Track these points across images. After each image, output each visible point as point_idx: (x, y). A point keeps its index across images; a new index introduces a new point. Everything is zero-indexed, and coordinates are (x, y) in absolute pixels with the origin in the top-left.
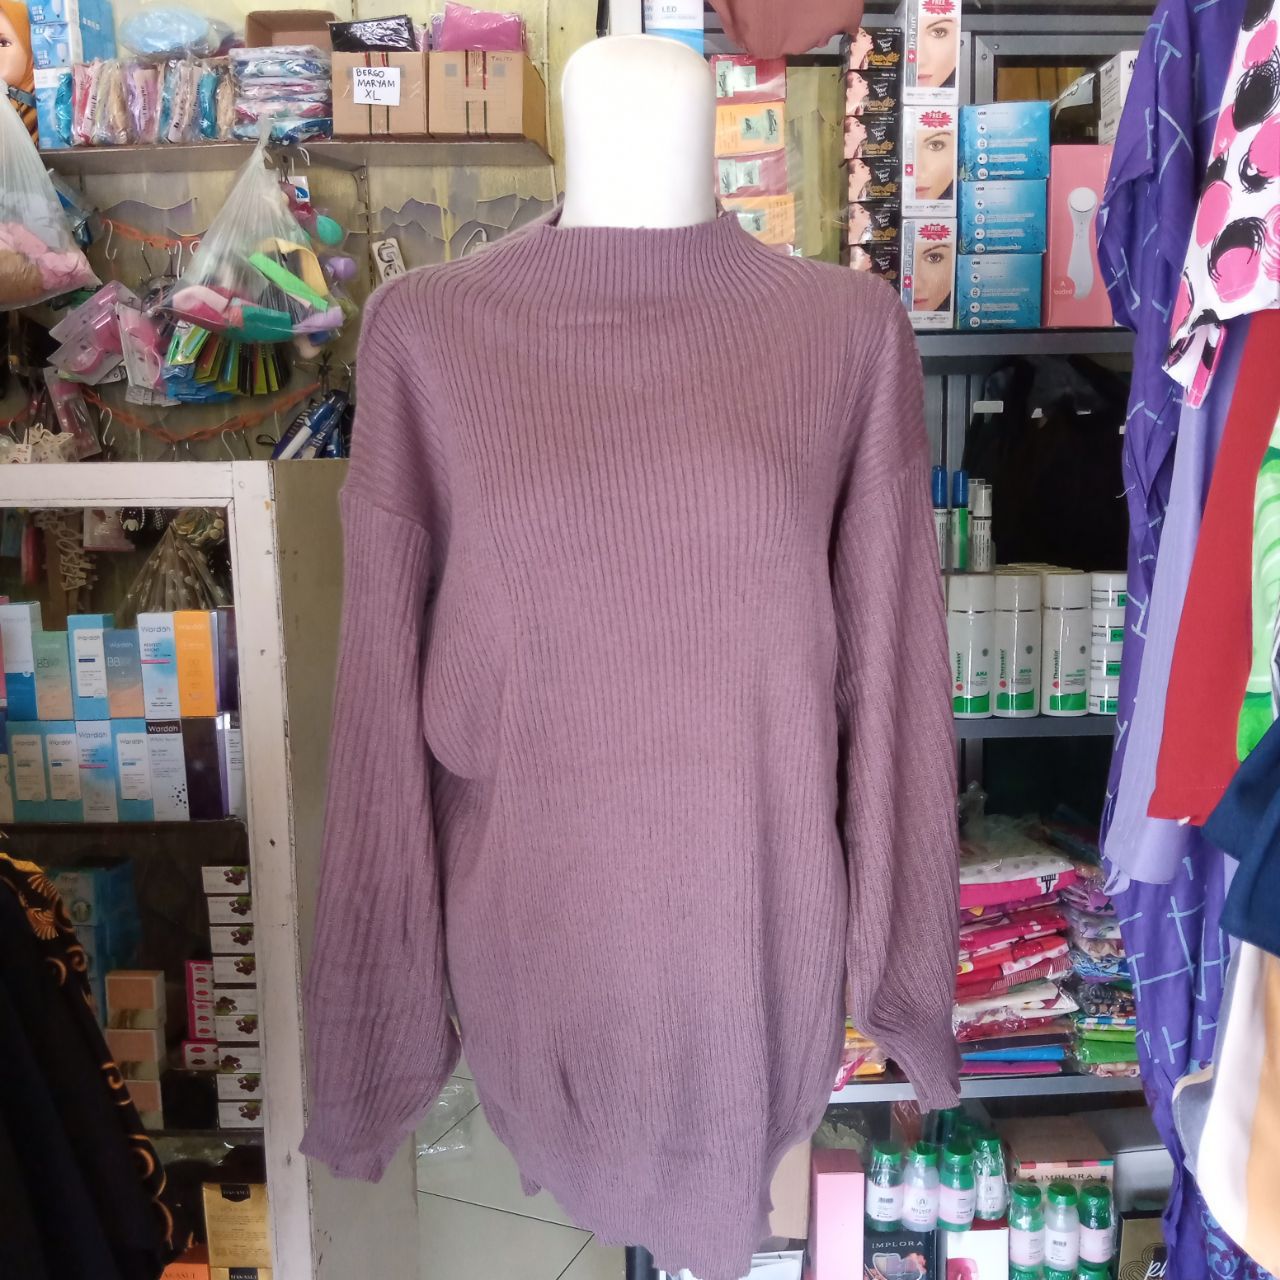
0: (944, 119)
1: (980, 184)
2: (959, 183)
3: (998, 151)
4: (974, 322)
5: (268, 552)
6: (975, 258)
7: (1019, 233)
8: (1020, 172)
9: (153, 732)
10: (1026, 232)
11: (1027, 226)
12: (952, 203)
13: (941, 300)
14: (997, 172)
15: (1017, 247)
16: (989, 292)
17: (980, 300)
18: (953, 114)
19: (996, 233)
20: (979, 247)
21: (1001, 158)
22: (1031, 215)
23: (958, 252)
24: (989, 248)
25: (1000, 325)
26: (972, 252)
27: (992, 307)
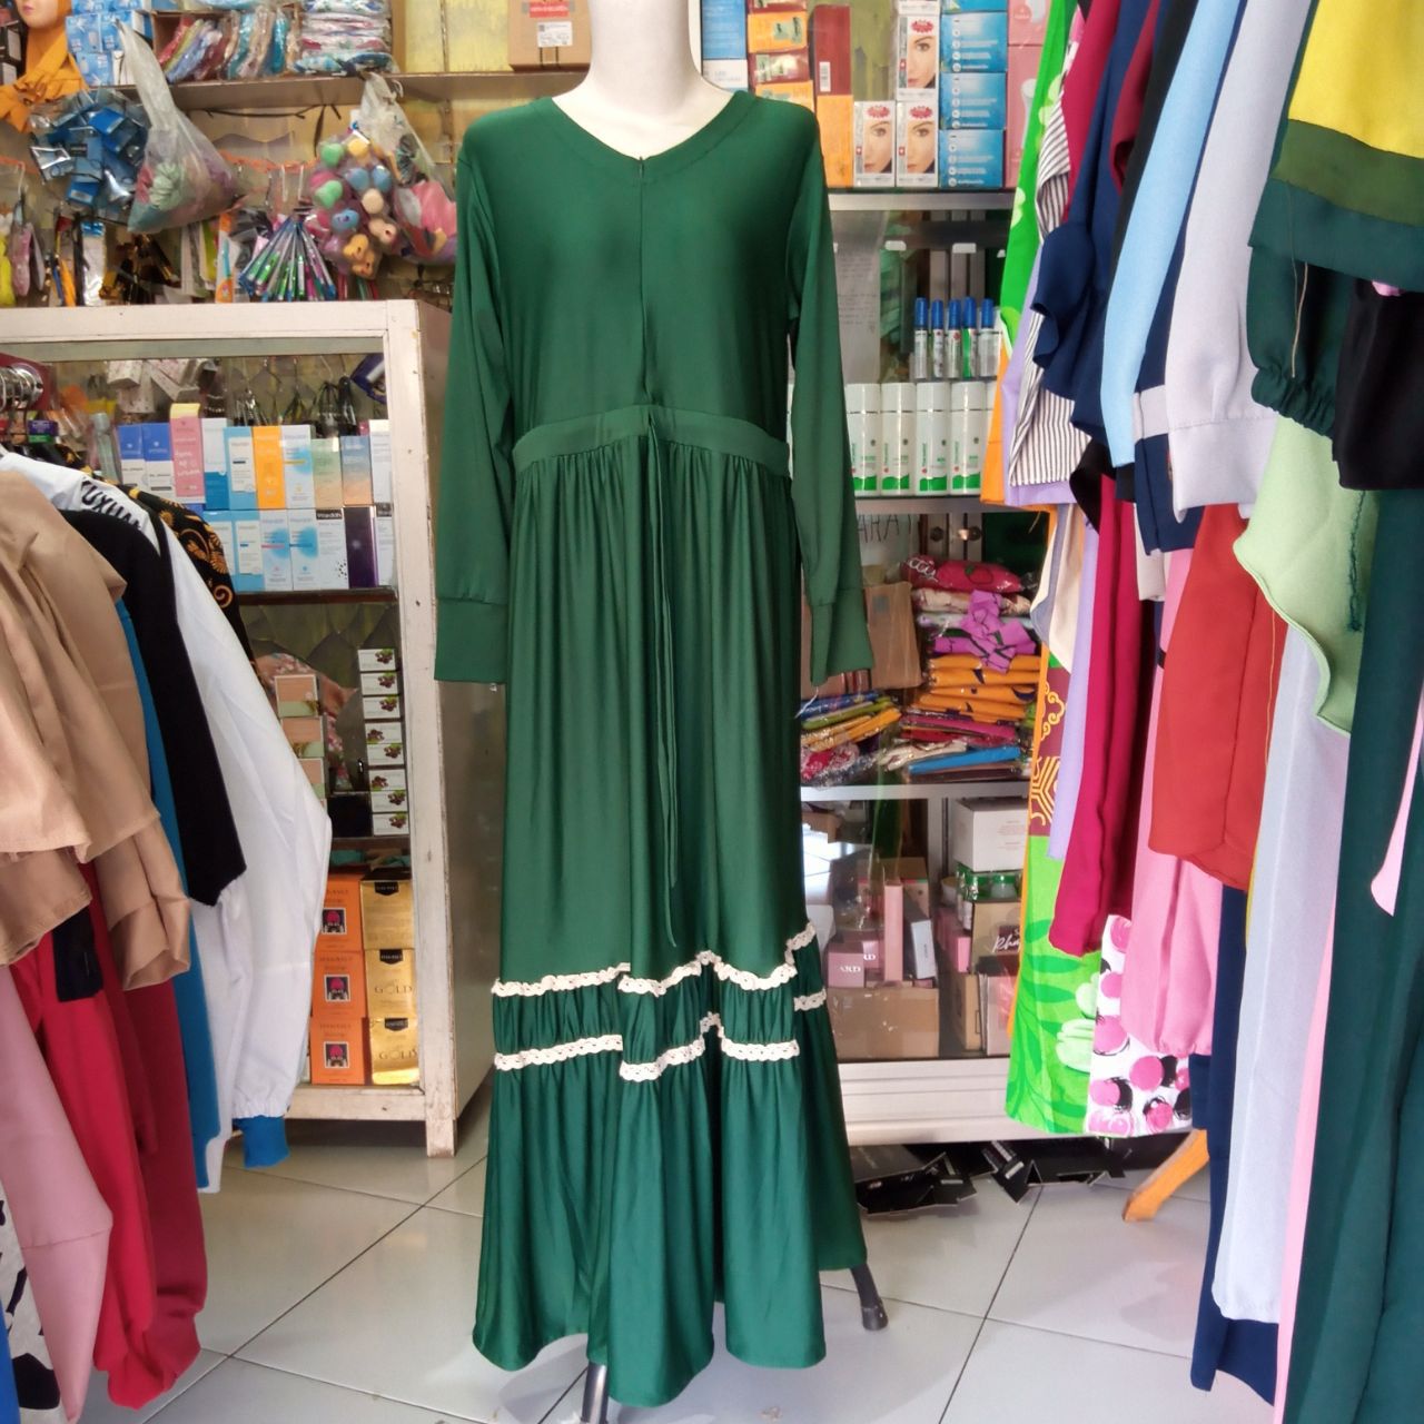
0: (929, 27)
1: (956, 76)
2: (940, 76)
3: (968, 50)
4: (952, 182)
5: (415, 372)
6: (952, 133)
7: (986, 114)
8: (985, 67)
9: (321, 518)
10: (991, 113)
11: (991, 108)
12: (935, 92)
13: (928, 165)
14: (968, 67)
15: (984, 125)
16: (962, 160)
17: (957, 165)
18: (935, 22)
19: (969, 114)
20: (955, 124)
21: (970, 56)
22: (994, 100)
23: (940, 127)
24: (964, 125)
25: (971, 186)
26: (951, 128)
27: (965, 171)
